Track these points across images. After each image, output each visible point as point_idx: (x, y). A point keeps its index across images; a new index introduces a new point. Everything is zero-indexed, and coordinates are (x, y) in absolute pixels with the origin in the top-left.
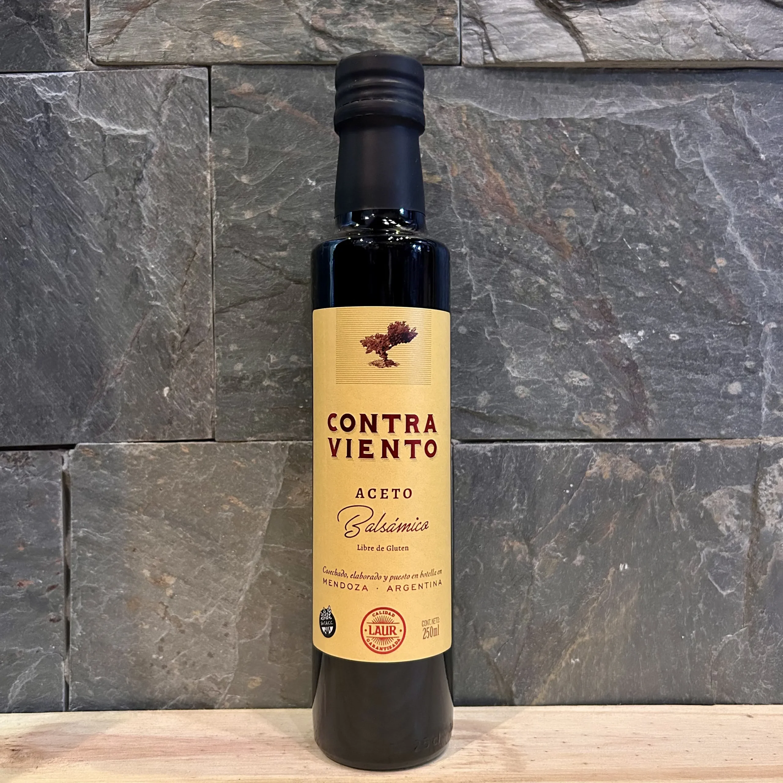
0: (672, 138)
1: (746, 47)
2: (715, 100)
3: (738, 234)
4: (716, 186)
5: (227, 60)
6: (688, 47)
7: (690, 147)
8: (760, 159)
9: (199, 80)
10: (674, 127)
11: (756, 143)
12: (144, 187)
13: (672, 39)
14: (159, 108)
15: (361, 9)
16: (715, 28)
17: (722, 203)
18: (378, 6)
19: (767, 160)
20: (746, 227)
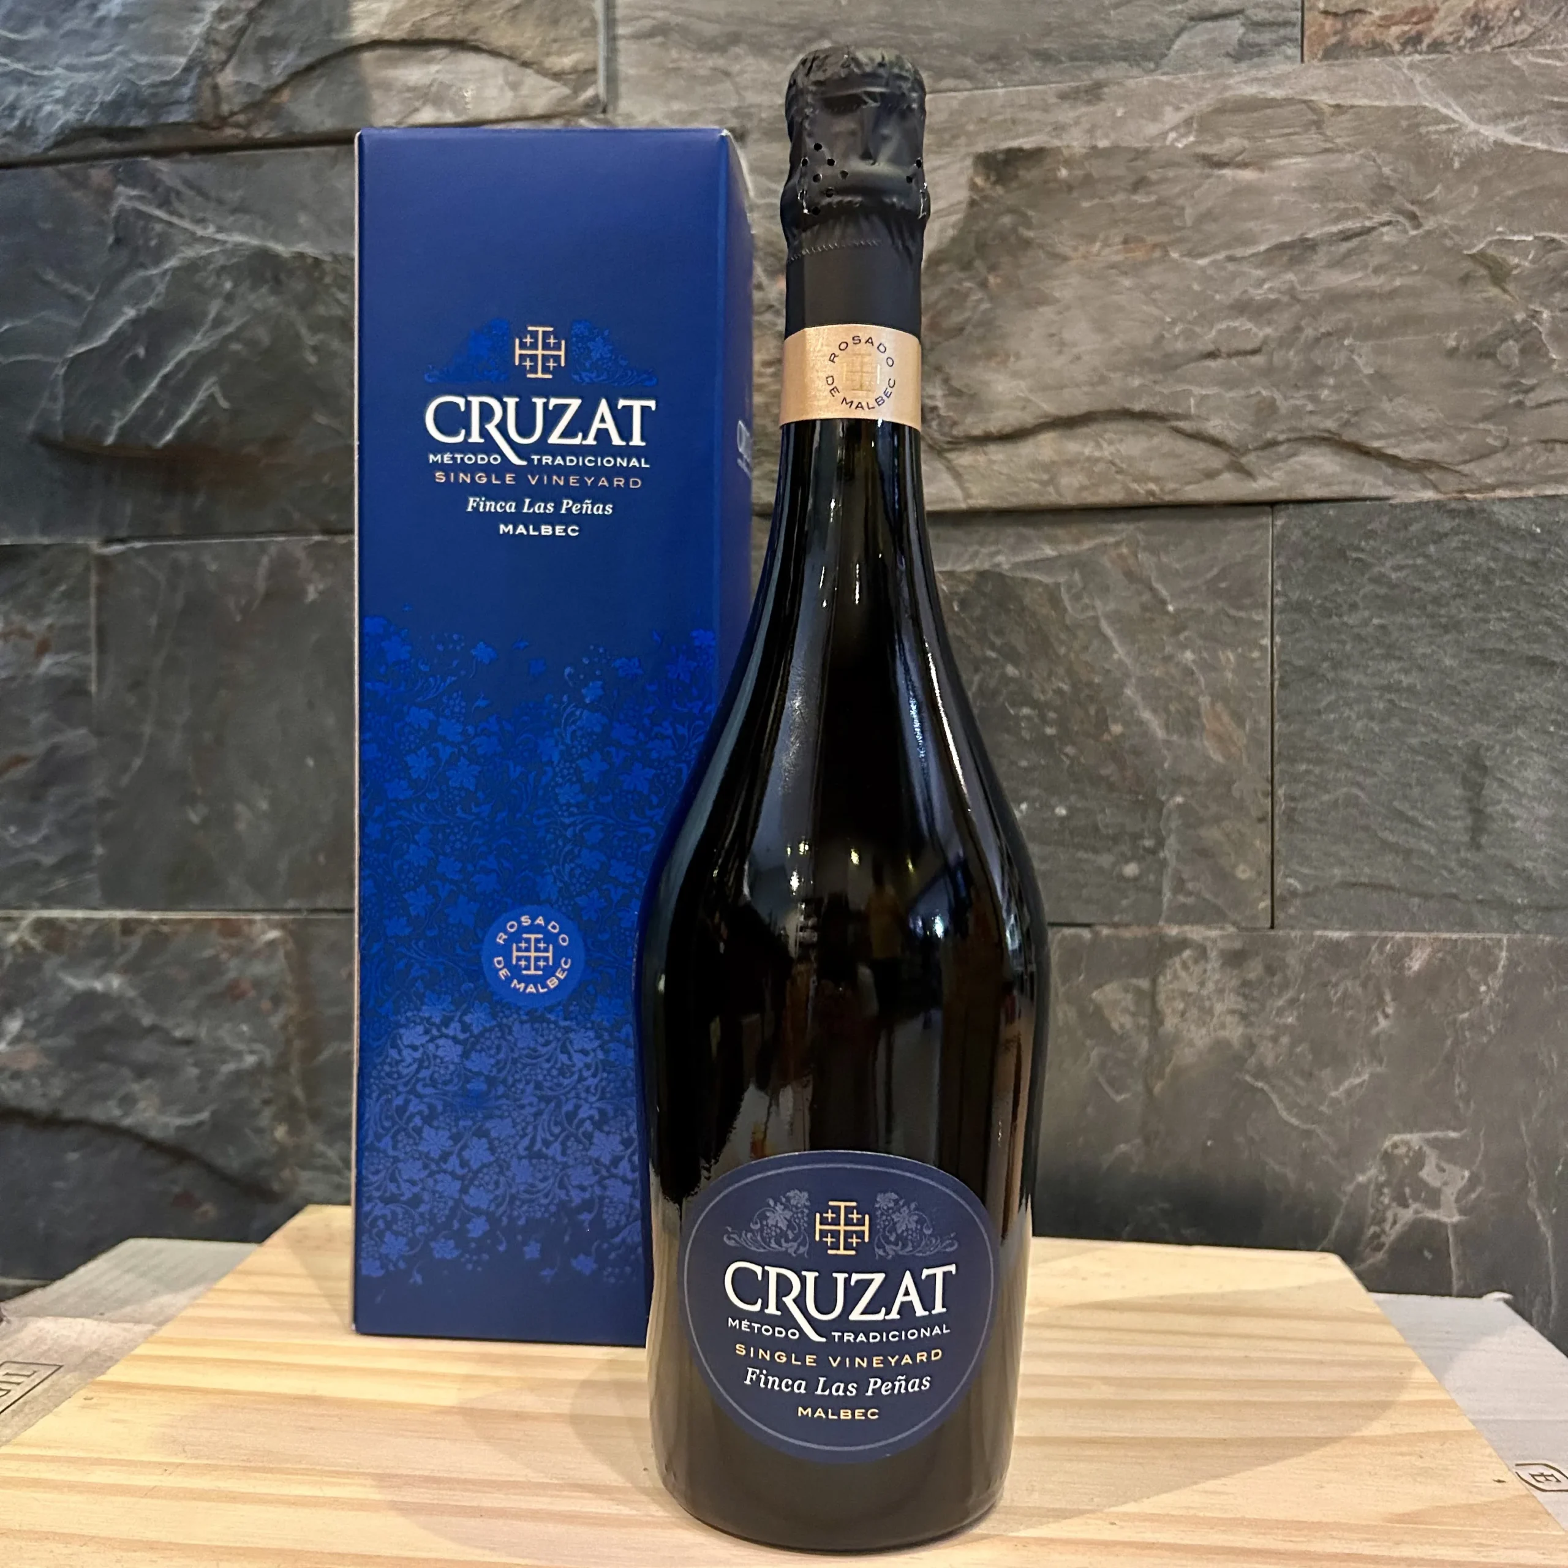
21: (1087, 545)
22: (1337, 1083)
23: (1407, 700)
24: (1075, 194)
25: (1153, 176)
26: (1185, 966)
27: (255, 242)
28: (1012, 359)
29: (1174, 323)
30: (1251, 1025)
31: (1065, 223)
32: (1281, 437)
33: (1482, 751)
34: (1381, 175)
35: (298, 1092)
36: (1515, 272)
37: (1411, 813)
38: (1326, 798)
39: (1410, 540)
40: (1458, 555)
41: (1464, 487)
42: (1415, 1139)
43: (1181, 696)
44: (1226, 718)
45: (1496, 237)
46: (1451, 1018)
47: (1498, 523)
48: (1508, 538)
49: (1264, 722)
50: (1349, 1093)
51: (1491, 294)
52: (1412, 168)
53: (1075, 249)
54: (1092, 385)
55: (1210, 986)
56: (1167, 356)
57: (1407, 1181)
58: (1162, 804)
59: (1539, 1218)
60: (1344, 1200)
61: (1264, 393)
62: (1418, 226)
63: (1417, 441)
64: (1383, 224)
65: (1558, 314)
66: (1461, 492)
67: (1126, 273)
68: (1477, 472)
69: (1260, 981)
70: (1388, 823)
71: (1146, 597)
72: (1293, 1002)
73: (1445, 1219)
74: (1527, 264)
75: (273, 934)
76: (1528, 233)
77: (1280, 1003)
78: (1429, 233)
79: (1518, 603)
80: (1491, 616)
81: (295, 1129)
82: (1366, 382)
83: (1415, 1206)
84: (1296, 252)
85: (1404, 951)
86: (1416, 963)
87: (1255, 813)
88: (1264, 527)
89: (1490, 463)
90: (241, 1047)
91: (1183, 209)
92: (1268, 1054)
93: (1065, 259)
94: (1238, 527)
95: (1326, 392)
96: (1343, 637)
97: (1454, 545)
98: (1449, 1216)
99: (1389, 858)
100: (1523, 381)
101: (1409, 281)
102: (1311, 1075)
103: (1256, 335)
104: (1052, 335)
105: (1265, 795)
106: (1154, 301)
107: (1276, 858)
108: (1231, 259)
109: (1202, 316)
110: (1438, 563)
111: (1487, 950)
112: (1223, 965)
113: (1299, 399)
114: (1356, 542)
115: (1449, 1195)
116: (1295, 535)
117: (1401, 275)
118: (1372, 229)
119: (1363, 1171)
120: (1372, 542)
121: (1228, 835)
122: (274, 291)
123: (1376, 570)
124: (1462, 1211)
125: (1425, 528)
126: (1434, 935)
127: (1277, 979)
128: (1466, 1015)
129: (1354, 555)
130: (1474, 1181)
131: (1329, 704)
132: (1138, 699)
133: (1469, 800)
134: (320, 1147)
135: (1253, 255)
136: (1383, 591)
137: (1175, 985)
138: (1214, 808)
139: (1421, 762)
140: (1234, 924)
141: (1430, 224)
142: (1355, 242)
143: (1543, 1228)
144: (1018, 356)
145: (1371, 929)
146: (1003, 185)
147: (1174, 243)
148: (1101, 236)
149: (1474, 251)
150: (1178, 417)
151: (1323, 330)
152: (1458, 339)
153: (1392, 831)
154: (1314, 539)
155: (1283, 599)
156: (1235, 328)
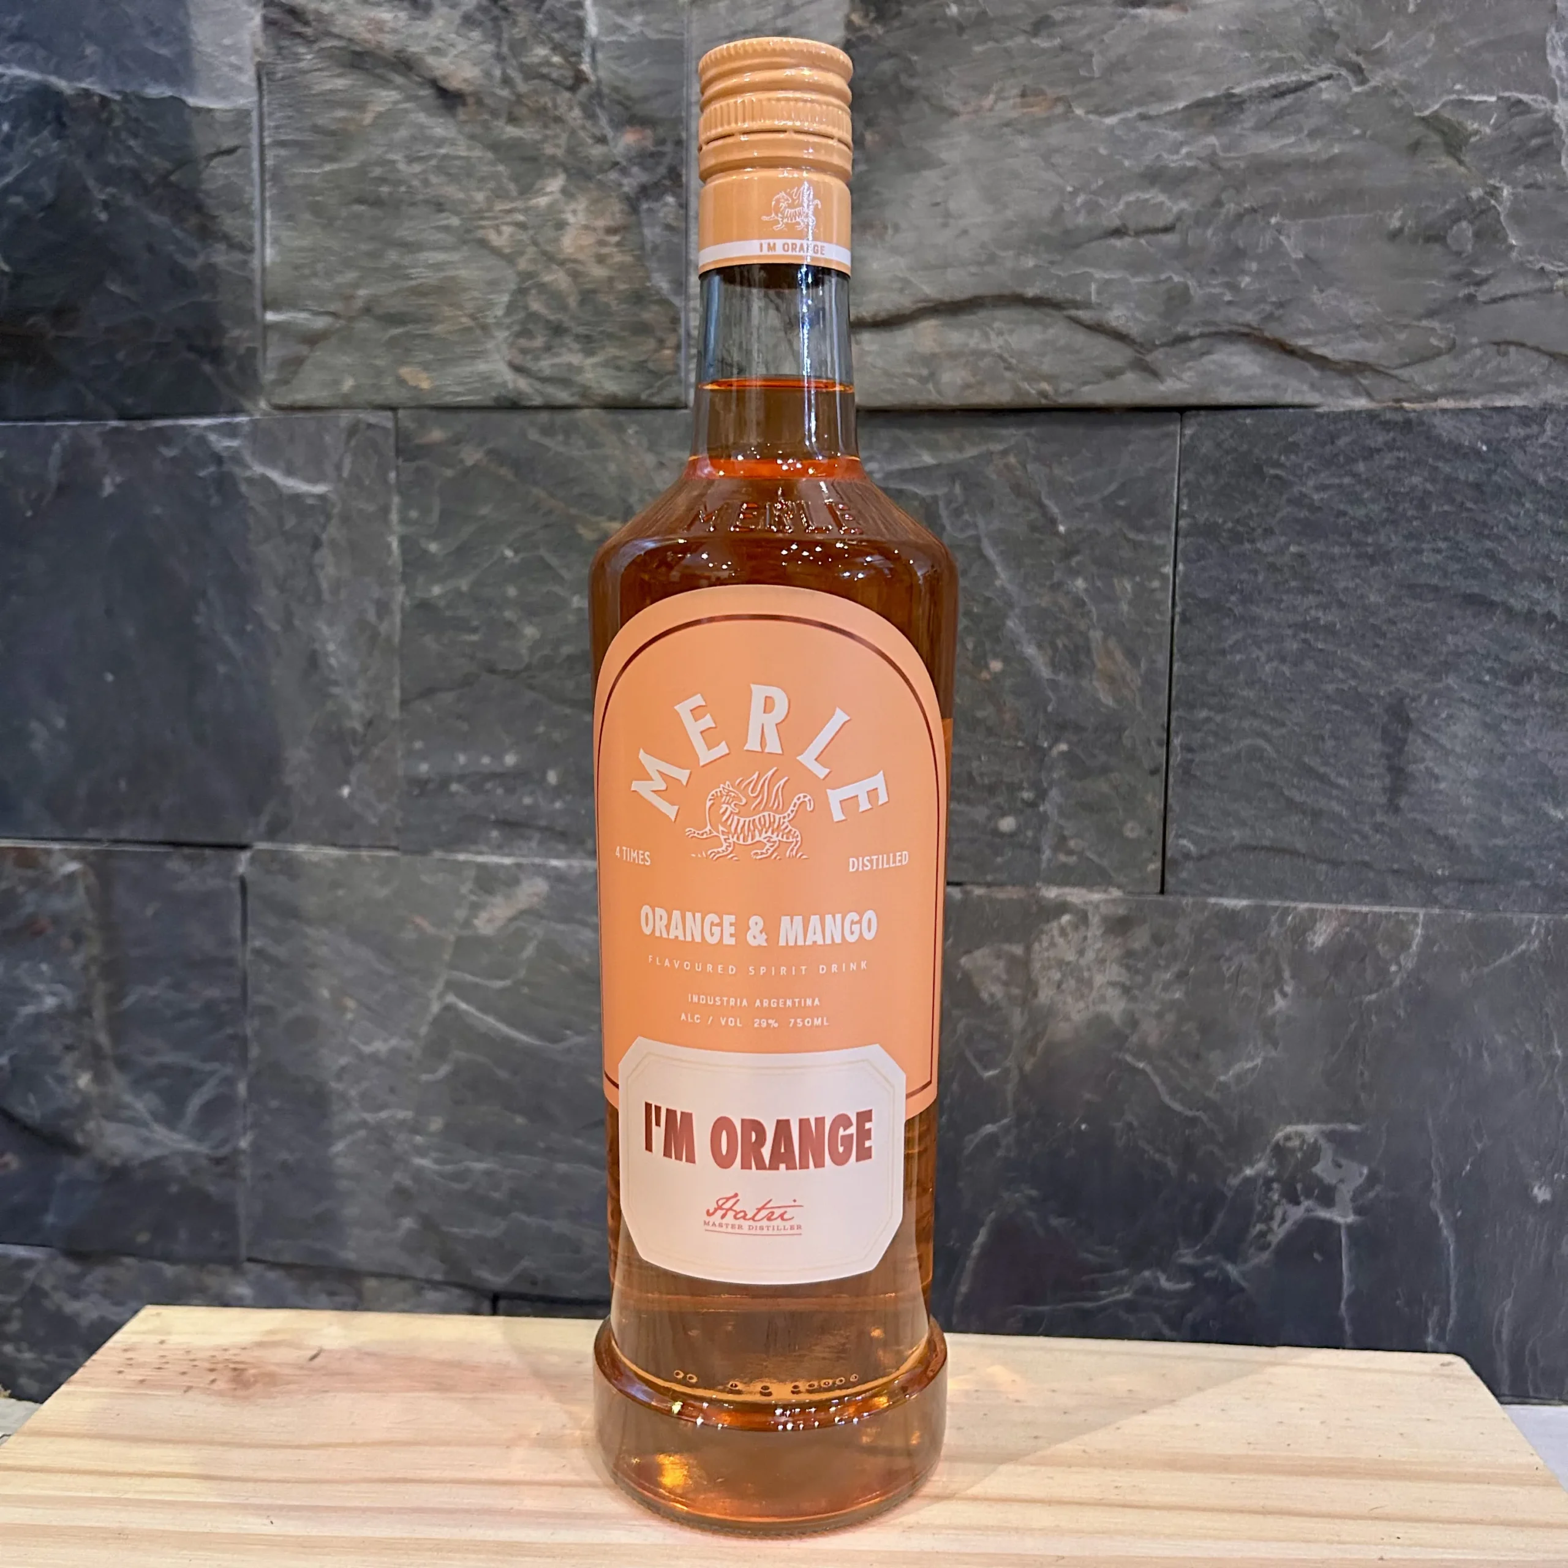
0: (941, 504)
1: (1045, 386)
2: (1004, 453)
3: (1023, 629)
4: (998, 569)
5: (413, 404)
6: (968, 386)
7: (967, 517)
8: (1057, 533)
9: (384, 429)
10: (946, 490)
11: (1054, 510)
12: (324, 555)
13: (946, 377)
14: (341, 460)
15: (568, 340)
16: (1004, 360)
17: (1003, 589)
18: (587, 337)
19: (1069, 532)
20: (1035, 622)
21: (971, 452)
22: (1228, 1066)
23: (1325, 641)
24: (965, 37)
25: (1057, 15)
26: (1063, 932)
27: (36, 76)
28: (890, 231)
29: (1075, 193)
30: (1133, 999)
31: (953, 70)
32: (1193, 332)
33: (1407, 701)
34: (1323, 19)
35: (103, 1038)
36: (1473, 139)
37: (1322, 770)
38: (1227, 749)
39: (1337, 455)
40: (1392, 474)
41: (1401, 395)
42: (1310, 1130)
43: (1069, 629)
44: (1119, 656)
45: (1454, 97)
46: (1356, 999)
47: (1438, 439)
48: (1448, 456)
49: (1162, 661)
50: (1239, 1078)
51: (1444, 166)
52: (1359, 11)
53: (965, 103)
54: (979, 264)
55: (1090, 955)
56: (1067, 232)
57: (1299, 1176)
58: (1045, 752)
59: (1442, 1221)
60: (1230, 1194)
61: (1176, 279)
62: (1363, 81)
63: (1347, 340)
64: (1322, 79)
65: (1520, 190)
66: (1398, 401)
67: (1022, 132)
68: (1416, 379)
69: (1146, 951)
70: (1295, 781)
71: (1034, 515)
72: (1181, 976)
73: (1339, 1219)
74: (1488, 130)
75: (72, 867)
76: (1491, 94)
77: (1168, 976)
78: (1376, 89)
79: (1456, 532)
80: (1425, 546)
81: (99, 1078)
82: (1294, 268)
83: (1306, 1203)
84: (1220, 110)
85: (1308, 922)
86: (1319, 938)
87: (1147, 764)
88: (1171, 436)
89: (1434, 368)
90: (40, 987)
91: (1091, 55)
92: (1152, 1032)
93: (955, 114)
94: (1142, 434)
95: (1247, 279)
96: (1254, 566)
97: (1387, 462)
98: (1342, 1216)
99: (1295, 819)
100: (1476, 271)
101: (1348, 147)
102: (1197, 1057)
103: (1170, 210)
104: (937, 204)
105: (1160, 744)
106: (1053, 165)
107: (1170, 815)
108: (1143, 117)
109: (1107, 185)
110: (1368, 483)
111: (1400, 925)
112: (1105, 932)
113: (1215, 287)
114: (1275, 456)
115: (1345, 1192)
116: (1206, 447)
117: (1339, 140)
118: (1310, 84)
119: (1252, 1165)
120: (1293, 457)
121: (1116, 788)
122: (58, 135)
123: (1296, 490)
124: (1358, 1211)
125: (1354, 442)
126: (1340, 907)
127: (1165, 949)
128: (1374, 997)
129: (1272, 471)
130: (1373, 1179)
131: (1236, 643)
132: (1021, 630)
133: (1388, 757)
134: (128, 1098)
135: (1170, 113)
136: (1303, 514)
137: (1051, 953)
138: (1102, 758)
139: (1336, 712)
140: (1119, 887)
141: (1376, 80)
142: (1289, 99)
143: (1445, 1232)
144: (897, 228)
145: (1272, 898)
146: (884, 25)
147: (1078, 96)
148: (995, 88)
149: (1427, 113)
150: (1076, 305)
151: (1246, 205)
152: (1401, 218)
153: (1300, 789)
154: (1227, 452)
155: (1189, 520)
156: (1147, 200)
